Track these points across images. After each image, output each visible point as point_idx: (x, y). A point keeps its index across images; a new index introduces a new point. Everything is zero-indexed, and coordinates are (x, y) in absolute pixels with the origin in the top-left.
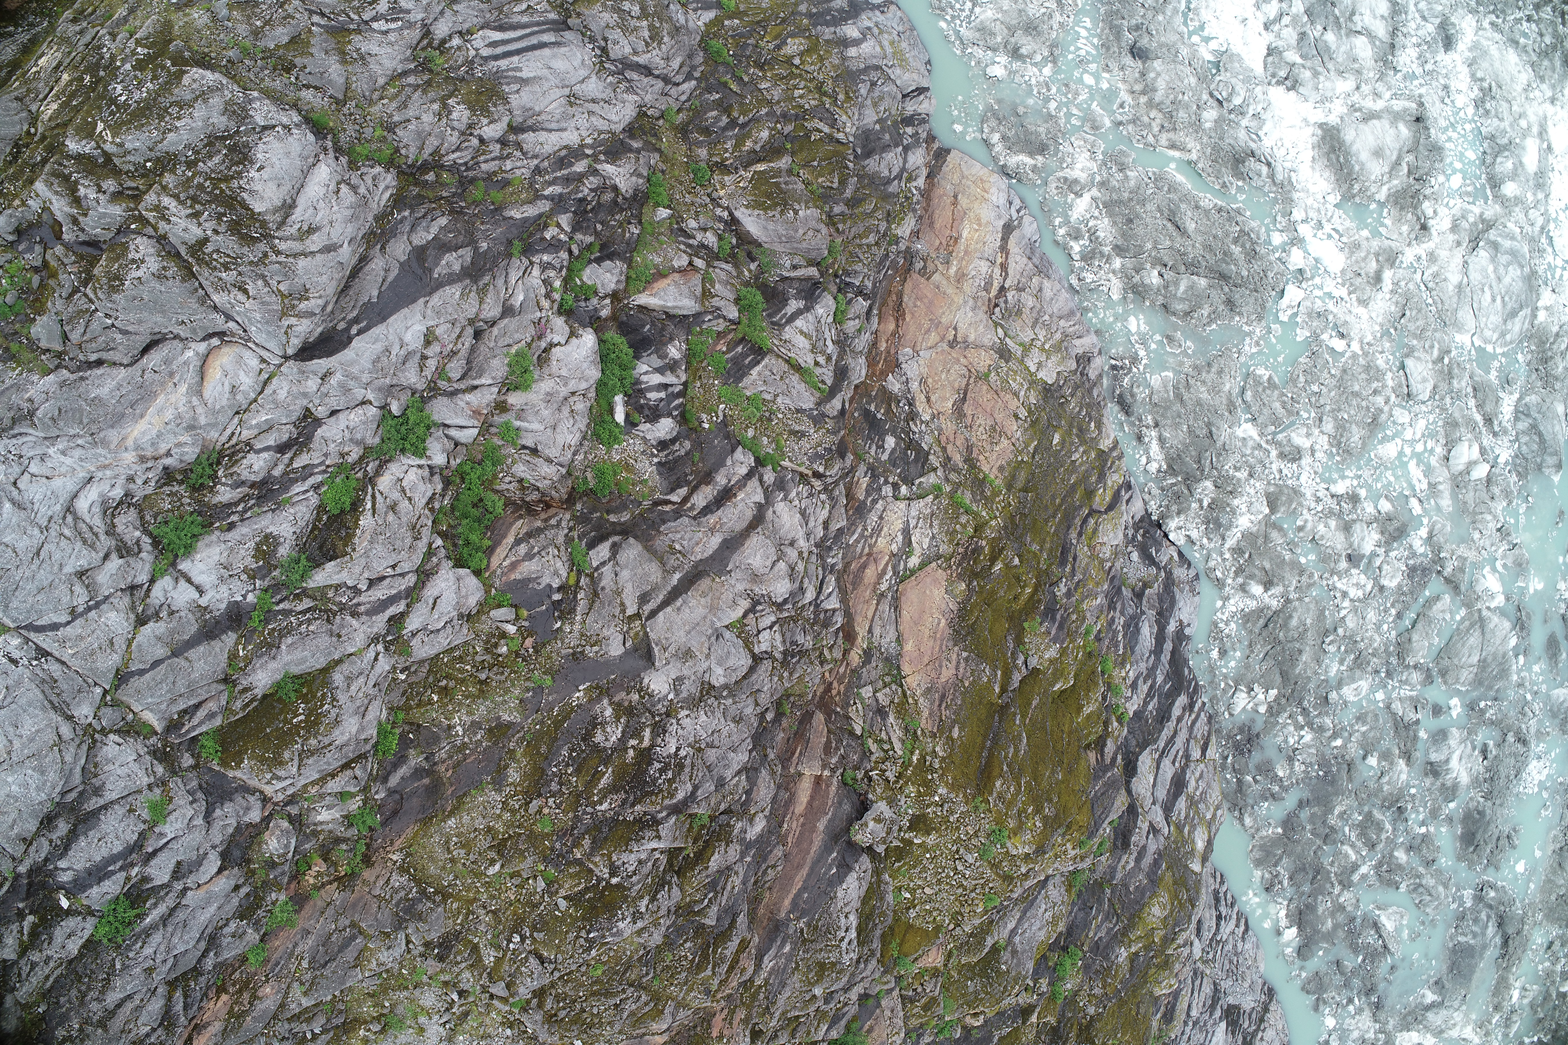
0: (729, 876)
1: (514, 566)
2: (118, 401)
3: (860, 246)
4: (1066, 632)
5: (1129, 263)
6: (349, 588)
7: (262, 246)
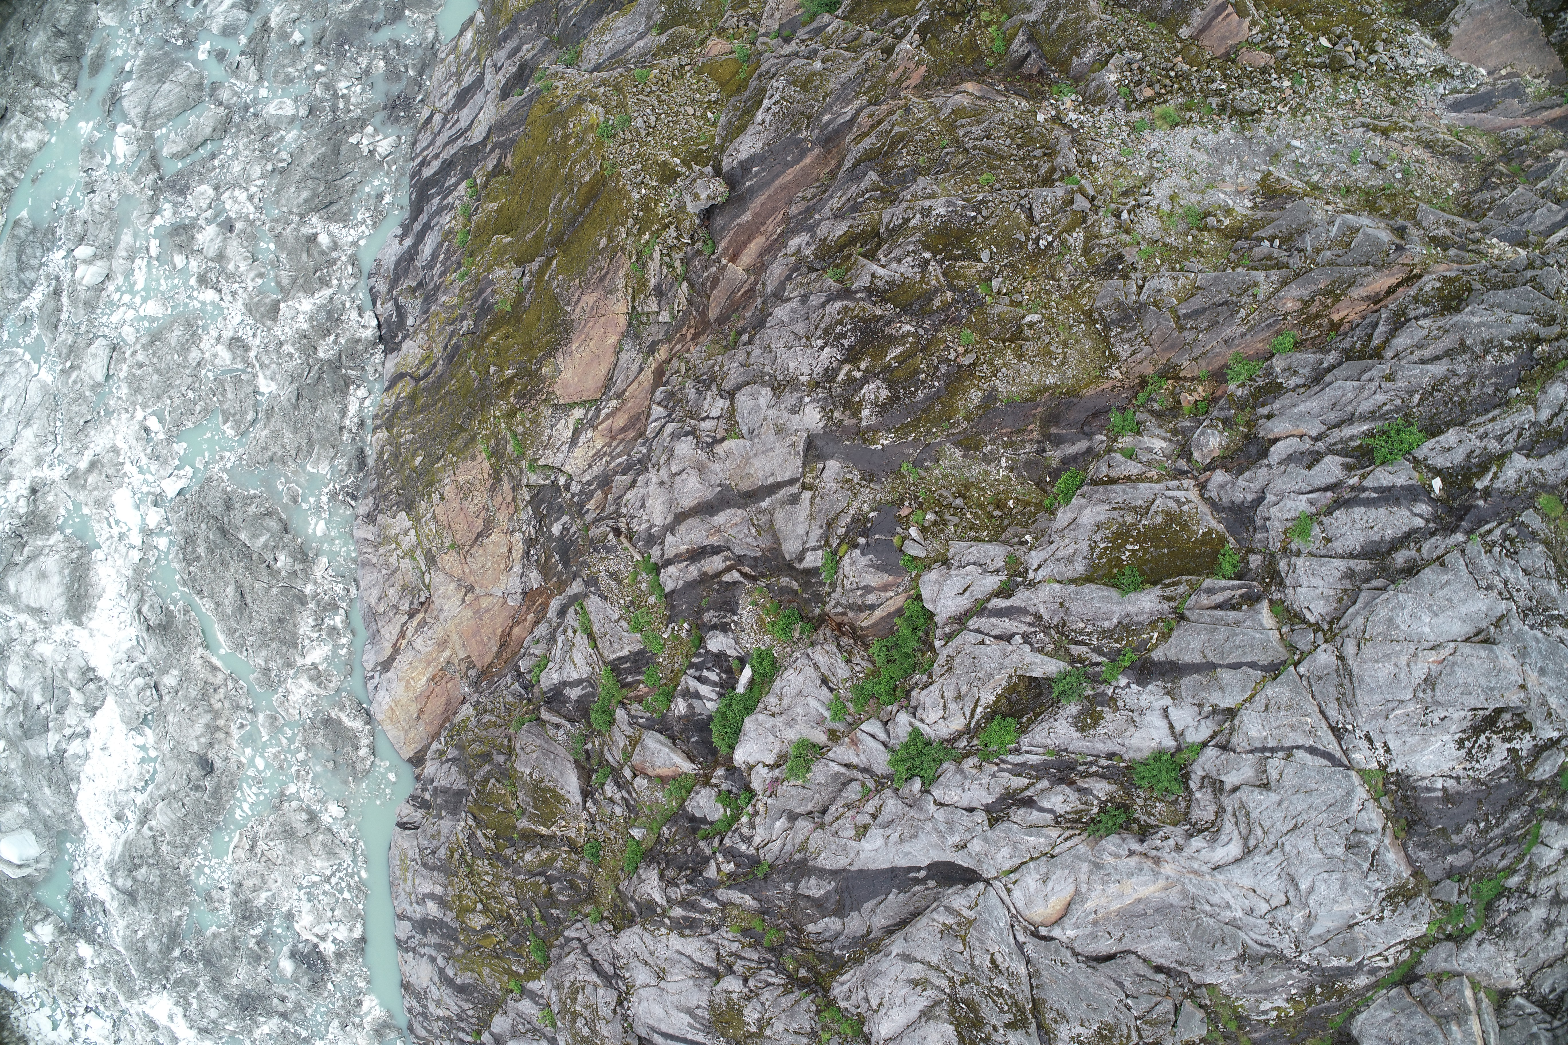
0: (839, 209)
1: (885, 588)
2: (1156, 925)
3: (499, 717)
4: (481, 285)
5: (299, 584)
6: (1031, 644)
7: (962, 993)
